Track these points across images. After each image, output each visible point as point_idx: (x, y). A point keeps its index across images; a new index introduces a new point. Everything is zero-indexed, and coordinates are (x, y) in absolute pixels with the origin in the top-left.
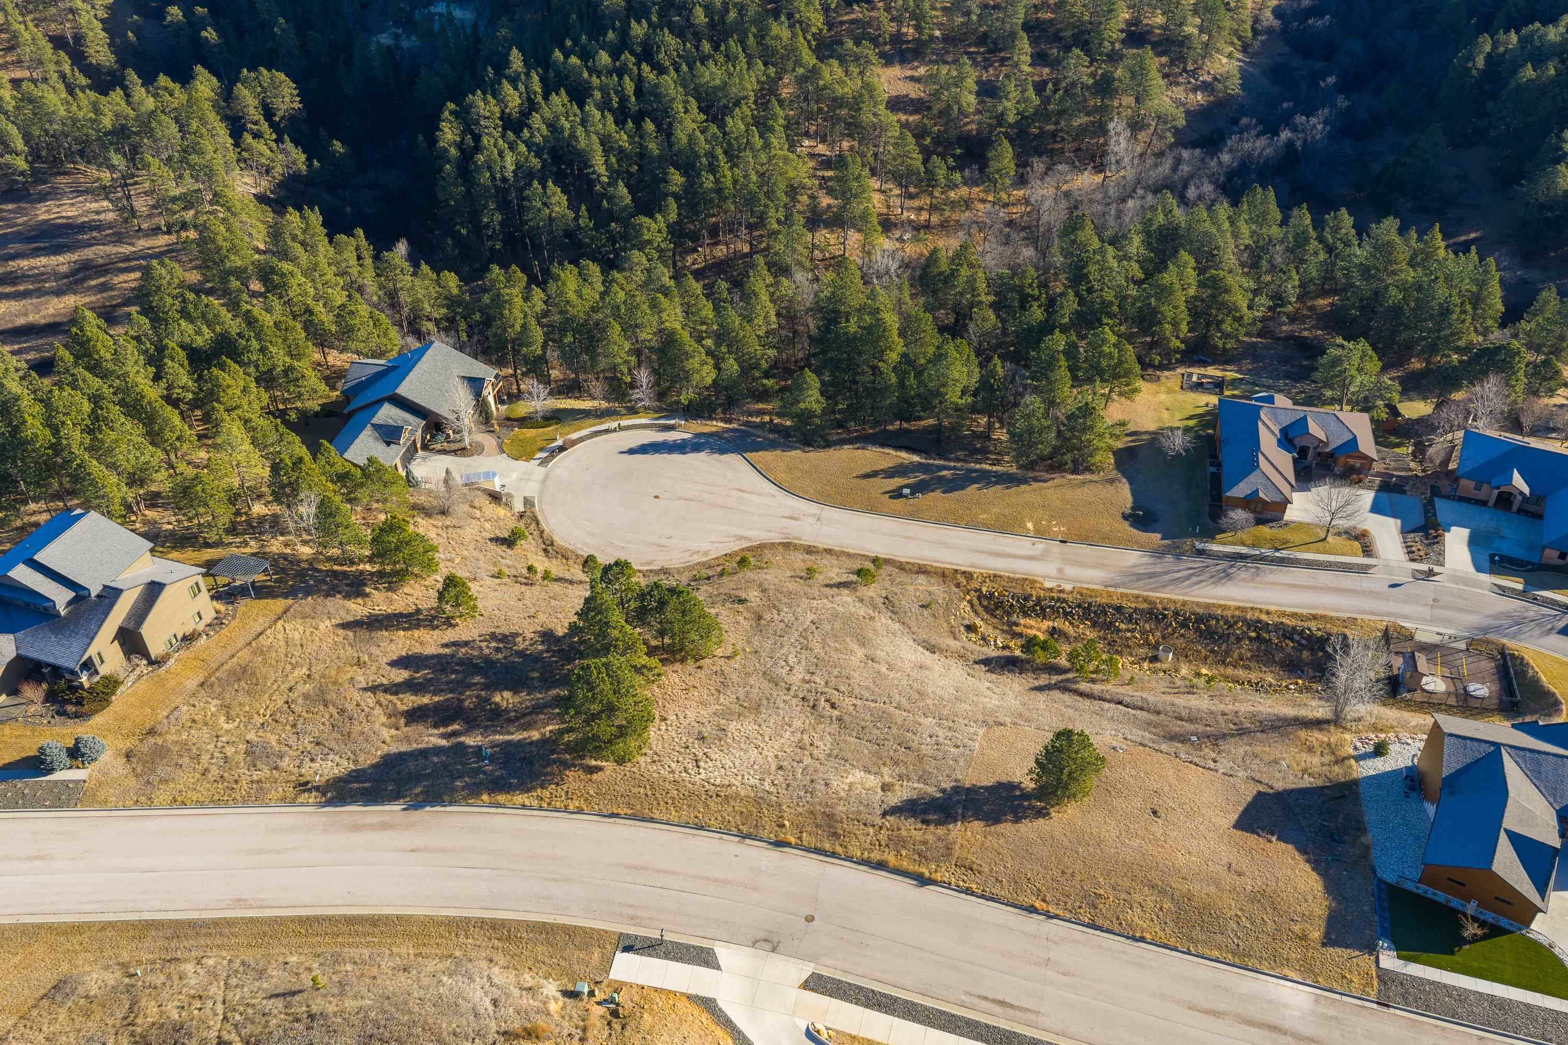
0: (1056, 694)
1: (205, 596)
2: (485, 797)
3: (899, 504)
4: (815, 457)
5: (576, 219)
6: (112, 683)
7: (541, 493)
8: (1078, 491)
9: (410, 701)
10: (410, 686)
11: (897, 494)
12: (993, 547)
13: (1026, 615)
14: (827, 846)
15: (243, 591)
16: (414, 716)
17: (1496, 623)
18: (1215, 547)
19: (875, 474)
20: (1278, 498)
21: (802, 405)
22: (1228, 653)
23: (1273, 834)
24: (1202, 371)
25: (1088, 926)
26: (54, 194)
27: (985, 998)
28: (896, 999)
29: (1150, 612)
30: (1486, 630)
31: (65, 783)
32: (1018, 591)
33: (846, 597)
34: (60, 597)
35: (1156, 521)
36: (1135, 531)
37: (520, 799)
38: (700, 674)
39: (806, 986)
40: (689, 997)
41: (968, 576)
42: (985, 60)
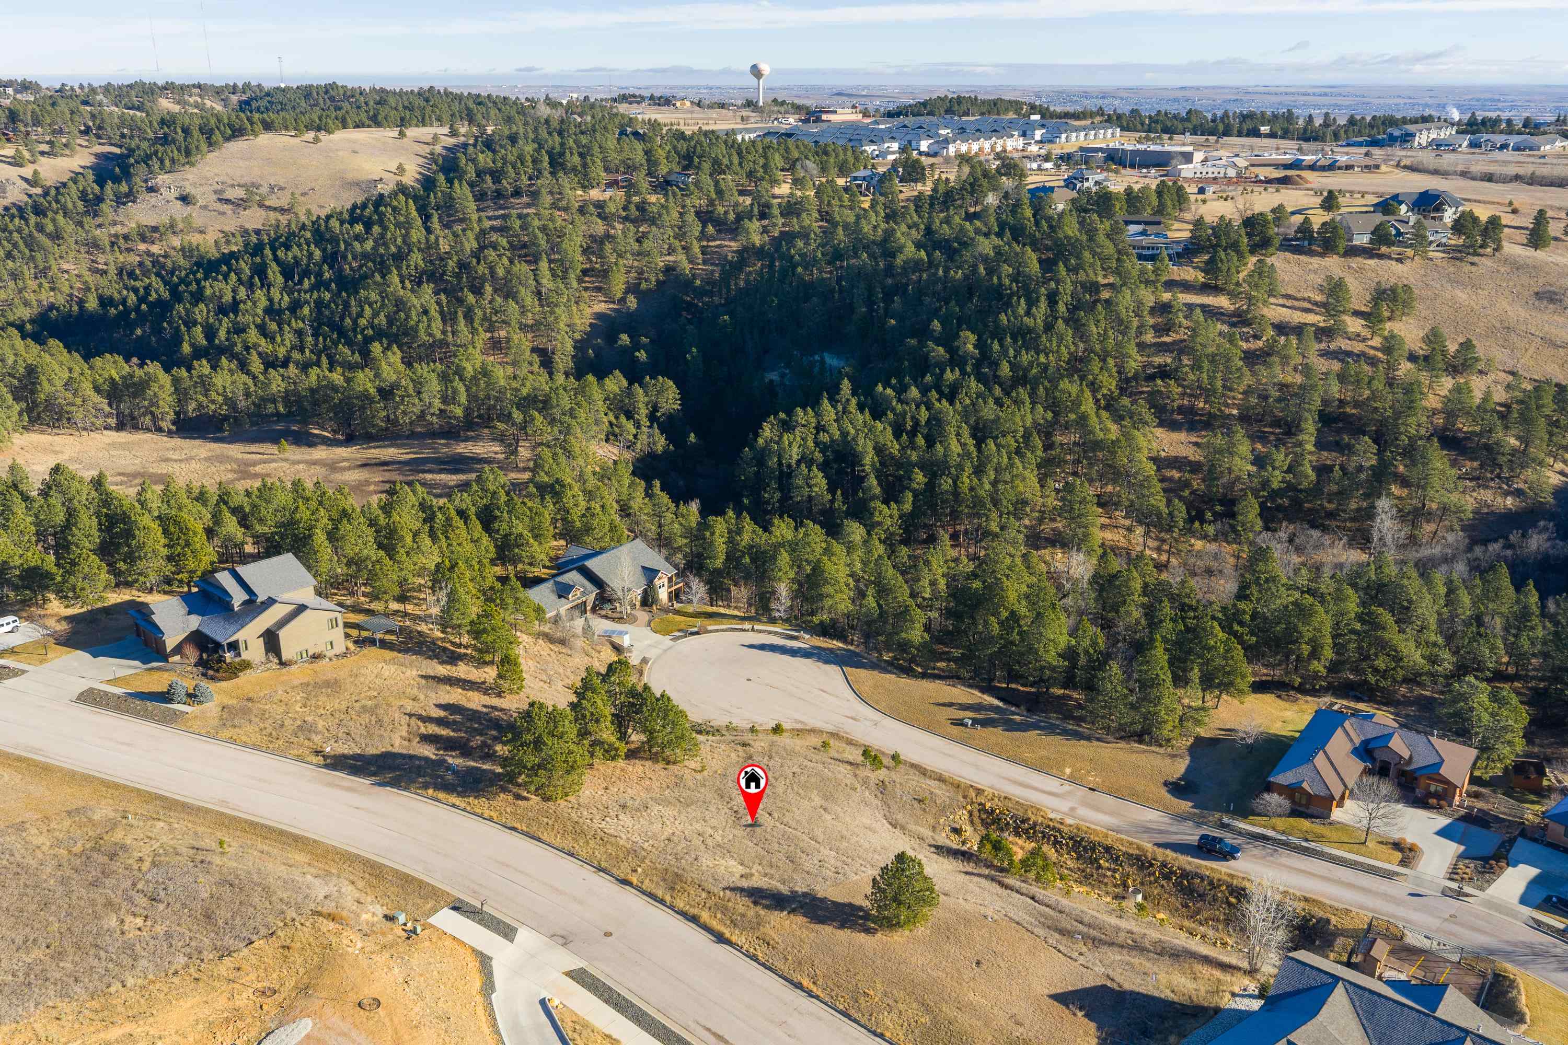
0: (983, 882)
1: (340, 631)
2: (430, 791)
3: (956, 730)
4: (904, 682)
5: (832, 501)
6: (246, 665)
7: (659, 657)
8: (1134, 756)
9: (432, 729)
10: (439, 722)
11: (959, 723)
12: (1021, 779)
13: (1018, 834)
14: (660, 893)
15: (372, 642)
16: (426, 739)
17: (1510, 949)
18: (1242, 825)
19: (951, 705)
20: (1322, 792)
21: (903, 635)
22: (1198, 912)
23: (1081, 1009)
24: (1345, 703)
25: (841, 1012)
26: (475, 439)
27: (709, 1030)
28: (633, 1005)
29: (1138, 858)
30: (1492, 952)
31: (175, 711)
32: (1020, 813)
33: (843, 769)
34: (238, 597)
35: (1196, 793)
36: (1169, 796)
37: (453, 799)
38: (663, 773)
39: (569, 974)
40: (474, 950)
41: (979, 792)
42: (1278, 440)
